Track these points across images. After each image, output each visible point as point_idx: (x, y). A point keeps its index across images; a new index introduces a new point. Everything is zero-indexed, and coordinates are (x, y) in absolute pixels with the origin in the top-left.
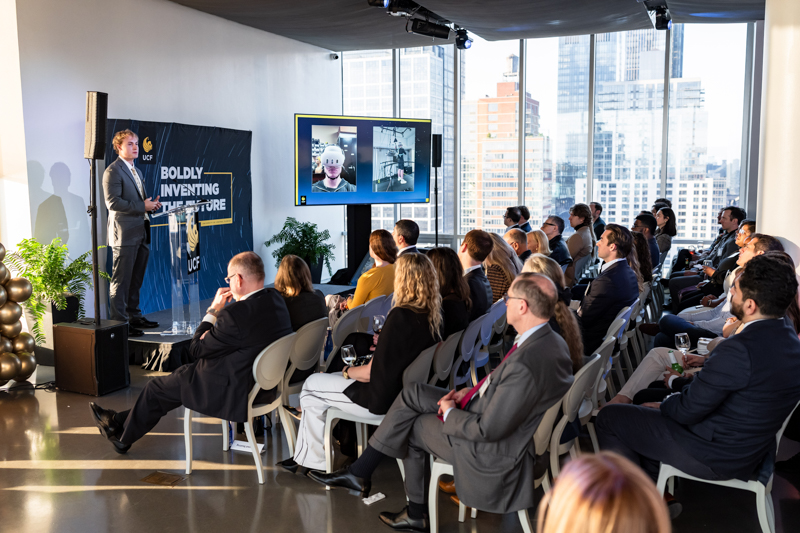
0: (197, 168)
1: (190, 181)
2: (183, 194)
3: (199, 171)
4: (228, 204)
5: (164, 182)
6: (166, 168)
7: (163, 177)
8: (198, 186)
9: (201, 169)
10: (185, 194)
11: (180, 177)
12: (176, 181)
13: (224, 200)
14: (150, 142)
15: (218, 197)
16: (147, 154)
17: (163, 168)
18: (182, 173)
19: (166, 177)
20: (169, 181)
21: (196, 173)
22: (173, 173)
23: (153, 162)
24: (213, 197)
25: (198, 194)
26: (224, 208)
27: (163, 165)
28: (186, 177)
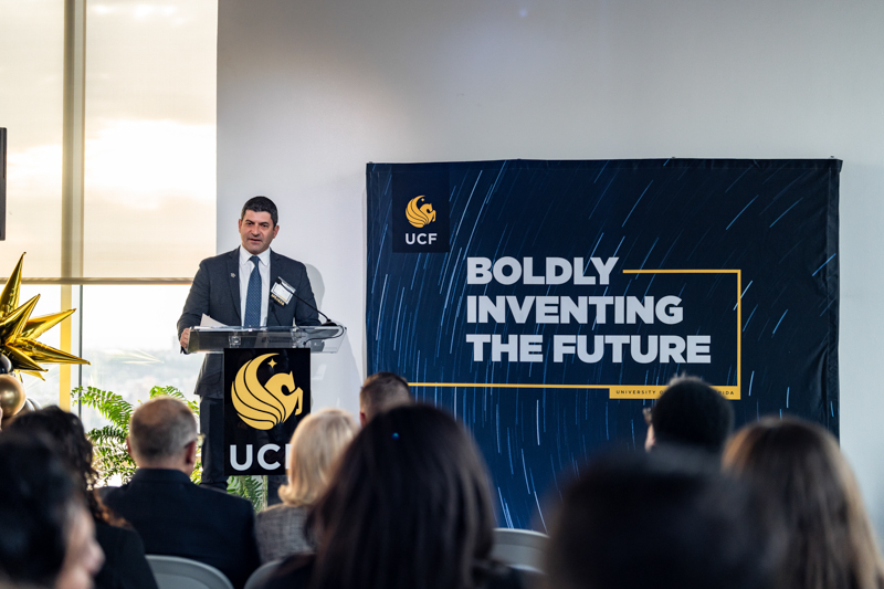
0: (597, 262)
1: (572, 290)
2: (541, 319)
3: (605, 269)
4: (721, 350)
5: (478, 290)
6: (486, 262)
7: (472, 279)
8: (601, 302)
9: (613, 261)
10: (554, 320)
11: (530, 279)
12: (520, 290)
13: (707, 339)
14: (426, 207)
15: (681, 330)
16: (418, 231)
17: (472, 262)
18: (539, 270)
19: (486, 280)
20: (494, 290)
21: (590, 270)
22: (507, 271)
23: (440, 247)
24: (659, 328)
25: (601, 318)
26: (707, 359)
27: (472, 255)
28: (552, 279)
